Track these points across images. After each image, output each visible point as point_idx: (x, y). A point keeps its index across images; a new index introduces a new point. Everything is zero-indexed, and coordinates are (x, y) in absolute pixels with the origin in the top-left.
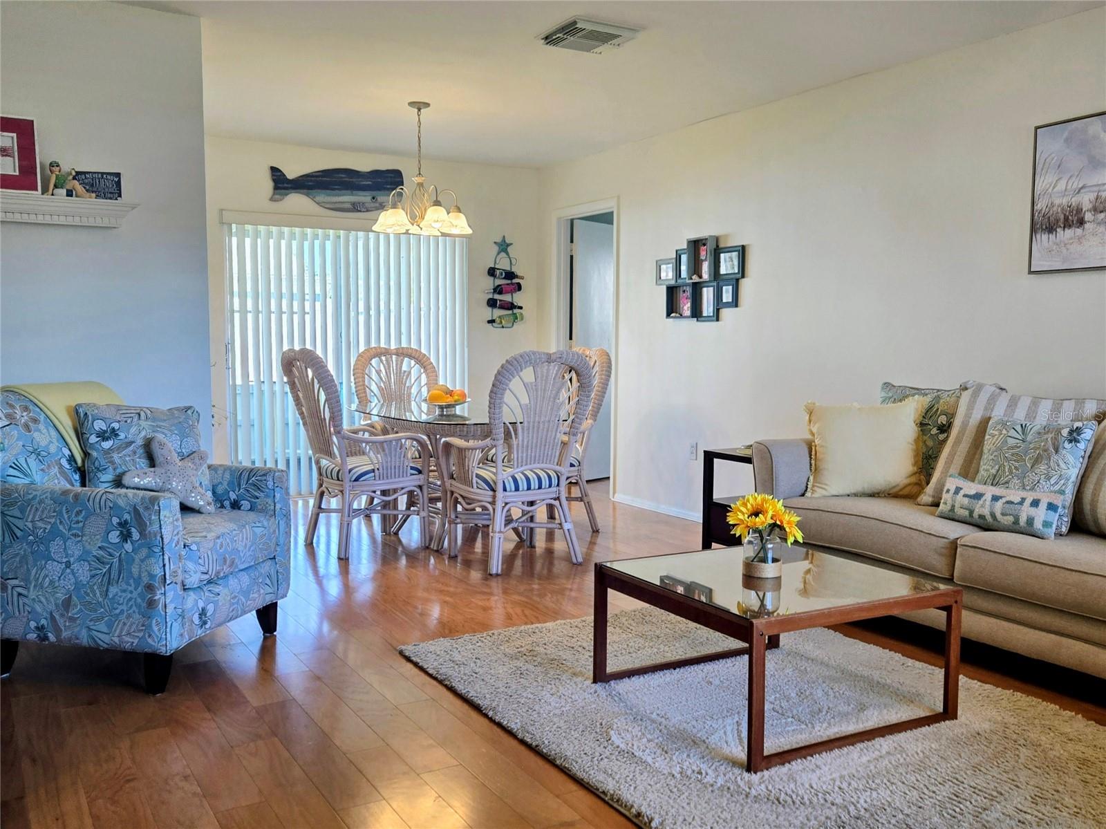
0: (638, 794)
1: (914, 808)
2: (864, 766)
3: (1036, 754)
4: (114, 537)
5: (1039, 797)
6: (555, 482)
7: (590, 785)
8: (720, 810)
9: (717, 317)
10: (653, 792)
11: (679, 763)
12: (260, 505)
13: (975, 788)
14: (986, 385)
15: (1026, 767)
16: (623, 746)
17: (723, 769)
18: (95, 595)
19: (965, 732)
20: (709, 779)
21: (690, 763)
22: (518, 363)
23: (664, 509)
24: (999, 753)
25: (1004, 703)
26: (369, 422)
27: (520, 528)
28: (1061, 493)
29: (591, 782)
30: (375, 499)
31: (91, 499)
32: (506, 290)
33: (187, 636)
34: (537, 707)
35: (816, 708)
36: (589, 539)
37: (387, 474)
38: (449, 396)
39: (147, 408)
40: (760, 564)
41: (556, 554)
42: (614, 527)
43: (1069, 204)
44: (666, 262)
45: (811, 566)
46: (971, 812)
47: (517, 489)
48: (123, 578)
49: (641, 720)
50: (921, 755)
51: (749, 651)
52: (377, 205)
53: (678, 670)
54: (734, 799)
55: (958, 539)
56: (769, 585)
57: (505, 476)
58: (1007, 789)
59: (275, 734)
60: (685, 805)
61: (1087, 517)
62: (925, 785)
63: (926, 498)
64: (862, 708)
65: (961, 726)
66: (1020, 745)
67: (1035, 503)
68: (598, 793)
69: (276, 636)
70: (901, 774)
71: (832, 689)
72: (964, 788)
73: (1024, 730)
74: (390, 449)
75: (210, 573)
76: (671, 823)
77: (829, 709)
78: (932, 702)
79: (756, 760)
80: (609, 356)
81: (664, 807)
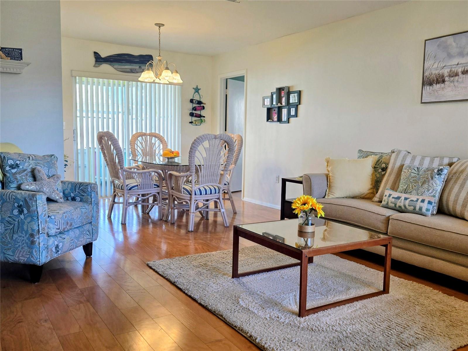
0: (251, 327)
1: (371, 333)
2: (350, 314)
3: (423, 308)
4: (16, 212)
5: (424, 327)
6: (217, 191)
7: (230, 323)
8: (287, 334)
9: (288, 122)
10: (257, 326)
11: (269, 313)
12: (85, 199)
13: (397, 324)
14: (402, 151)
15: (419, 314)
16: (244, 306)
17: (288, 316)
18: (7, 239)
19: (392, 299)
20: (282, 320)
21: (274, 313)
22: (202, 139)
23: (265, 204)
24: (407, 308)
25: (409, 286)
26: (137, 164)
27: (202, 211)
28: (434, 197)
29: (230, 322)
30: (139, 198)
31: (5, 195)
32: (198, 109)
33: (49, 257)
34: (207, 289)
35: (329, 289)
36: (232, 217)
37: (144, 187)
38: (172, 153)
39: (33, 155)
40: (306, 226)
41: (218, 223)
42: (243, 212)
43: (439, 73)
44: (267, 97)
45: (327, 228)
46: (396, 334)
47: (201, 194)
48: (20, 231)
49: (253, 294)
50: (374, 309)
51: (300, 264)
52: (142, 70)
53: (269, 272)
54: (293, 329)
55: (390, 216)
56: (309, 235)
57: (196, 188)
58: (411, 324)
59: (88, 301)
60: (271, 332)
61: (444, 207)
62: (376, 322)
63: (376, 199)
64: (349, 289)
65: (390, 296)
66: (416, 305)
67: (423, 201)
68: (233, 327)
69: (92, 257)
70: (366, 318)
71: (335, 280)
72: (392, 324)
73: (417, 298)
74: (145, 176)
75: (60, 229)
76: (265, 340)
77: (334, 289)
78: (378, 286)
79: (302, 312)
80: (242, 137)
81: (262, 333)
